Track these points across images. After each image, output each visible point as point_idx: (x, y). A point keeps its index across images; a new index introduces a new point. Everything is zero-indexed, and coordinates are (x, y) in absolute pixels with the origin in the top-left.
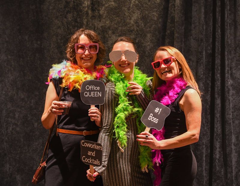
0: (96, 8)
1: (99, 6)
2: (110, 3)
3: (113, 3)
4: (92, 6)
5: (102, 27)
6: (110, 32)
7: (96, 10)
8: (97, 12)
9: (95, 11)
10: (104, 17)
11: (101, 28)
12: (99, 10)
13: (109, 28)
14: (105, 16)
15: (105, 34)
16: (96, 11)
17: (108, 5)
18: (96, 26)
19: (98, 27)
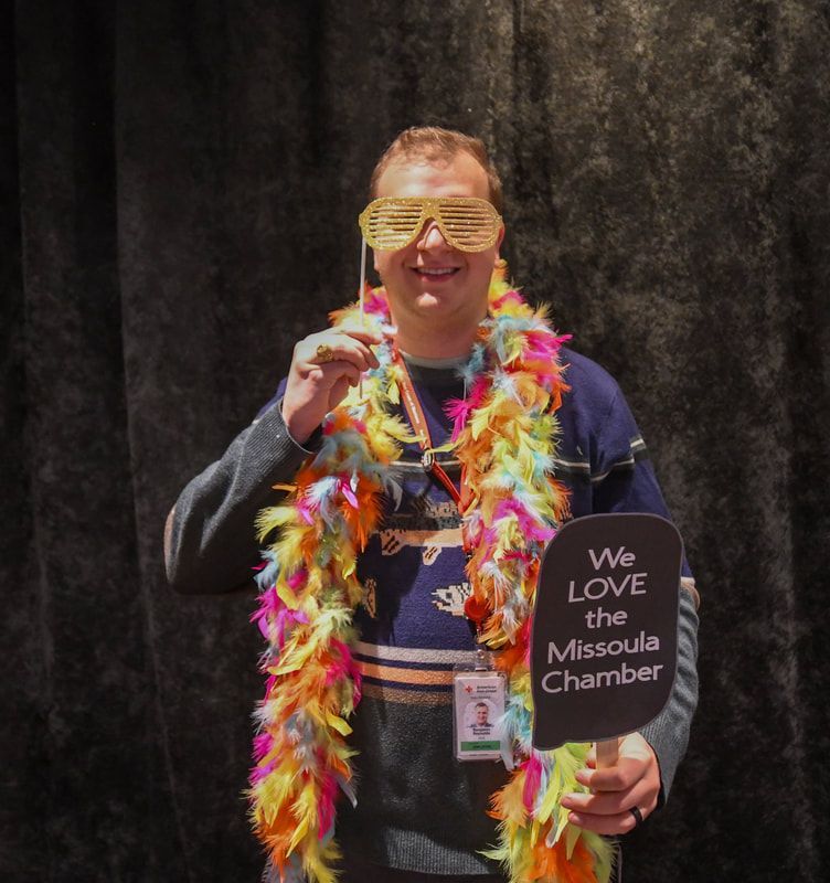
0: (535, 187)
1: (546, 176)
2: (594, 161)
3: (604, 161)
4: (518, 178)
5: (563, 258)
6: (598, 278)
7: (538, 193)
8: (540, 199)
9: (532, 199)
10: (571, 216)
11: (559, 264)
12: (548, 193)
13: (593, 261)
14: (574, 215)
15: (579, 286)
16: (536, 197)
17: (584, 169)
18: (539, 257)
19: (546, 261)
